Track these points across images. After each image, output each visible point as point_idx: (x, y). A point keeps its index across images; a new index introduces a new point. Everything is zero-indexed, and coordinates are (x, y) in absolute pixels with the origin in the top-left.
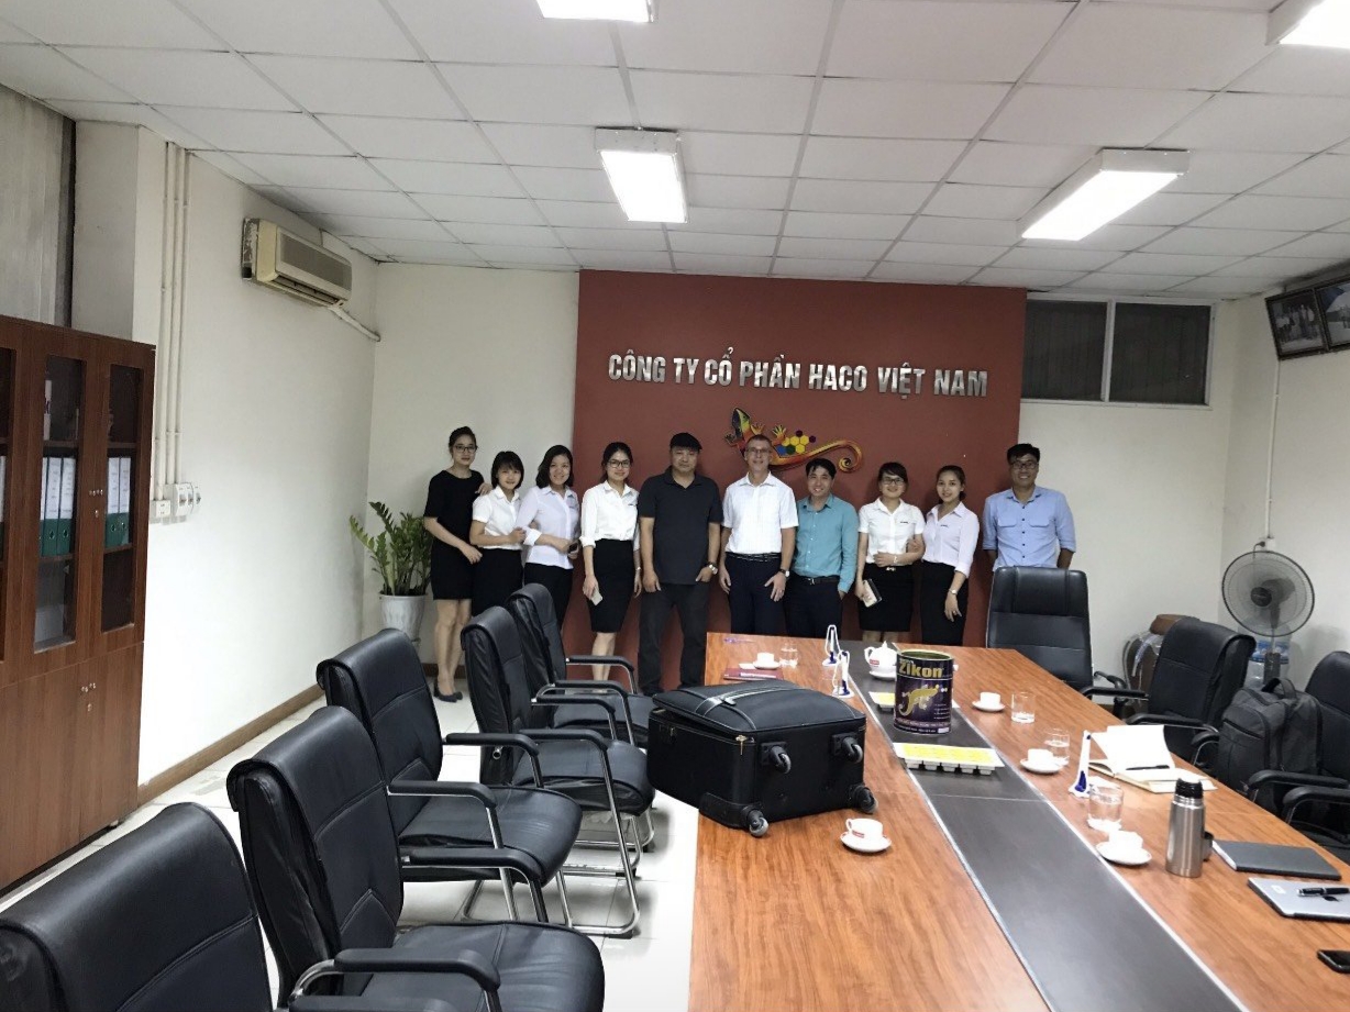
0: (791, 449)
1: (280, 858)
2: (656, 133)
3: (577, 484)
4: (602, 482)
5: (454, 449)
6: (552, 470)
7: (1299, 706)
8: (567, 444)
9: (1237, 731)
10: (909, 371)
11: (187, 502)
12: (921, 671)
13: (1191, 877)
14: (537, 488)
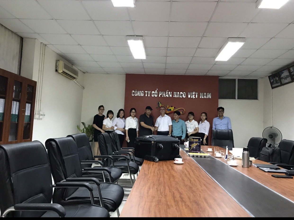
0: (170, 110)
1: (55, 158)
2: (138, 37)
3: (125, 117)
4: (130, 116)
5: (100, 110)
6: (120, 114)
7: (275, 149)
8: (123, 109)
9: (263, 155)
10: (194, 93)
11: (42, 115)
12: (194, 140)
13: (247, 168)
14: (117, 118)
